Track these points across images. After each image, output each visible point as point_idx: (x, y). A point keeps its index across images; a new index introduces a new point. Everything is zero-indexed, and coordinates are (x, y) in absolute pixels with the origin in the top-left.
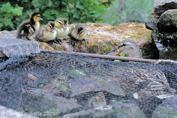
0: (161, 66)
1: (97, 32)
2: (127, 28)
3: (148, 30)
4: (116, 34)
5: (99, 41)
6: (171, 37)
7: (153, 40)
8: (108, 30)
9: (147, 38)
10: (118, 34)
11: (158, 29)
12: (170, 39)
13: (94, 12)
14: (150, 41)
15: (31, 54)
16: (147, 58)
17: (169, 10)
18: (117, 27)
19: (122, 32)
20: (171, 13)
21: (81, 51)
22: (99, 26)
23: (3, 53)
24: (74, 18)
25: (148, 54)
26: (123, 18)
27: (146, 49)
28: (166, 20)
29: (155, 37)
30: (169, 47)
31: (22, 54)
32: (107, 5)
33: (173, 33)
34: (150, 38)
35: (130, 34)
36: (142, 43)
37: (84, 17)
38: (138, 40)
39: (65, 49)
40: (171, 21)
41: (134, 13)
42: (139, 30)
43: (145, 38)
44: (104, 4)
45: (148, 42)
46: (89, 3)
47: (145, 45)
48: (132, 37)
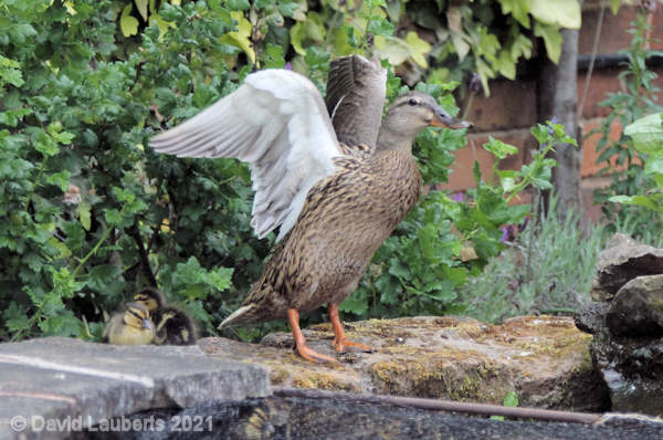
0: (610, 430)
1: (443, 340)
2: (527, 327)
3: (583, 335)
4: (493, 346)
5: (445, 365)
6: (645, 352)
7: (595, 361)
8: (472, 336)
9: (580, 356)
10: (499, 347)
11: (610, 331)
12: (642, 359)
13: (439, 287)
14: (589, 365)
15: (248, 398)
16: (581, 411)
17: (638, 278)
18: (499, 327)
19: (511, 341)
20: (645, 286)
21: (394, 393)
22: (449, 324)
23: (167, 397)
24: (384, 304)
25: (584, 402)
26: (522, 304)
27: (576, 388)
28: (630, 304)
29: (601, 354)
30: (639, 382)
31: (220, 397)
32: (475, 268)
33: (649, 341)
34: (588, 355)
35: (533, 345)
36: (566, 370)
37: (411, 302)
38: (555, 363)
39: (348, 388)
40: (644, 308)
41: (555, 291)
42: (560, 334)
43: (575, 355)
44: (467, 264)
45: (583, 368)
46: (426, 262)
47: (574, 377)
48: (538, 354)
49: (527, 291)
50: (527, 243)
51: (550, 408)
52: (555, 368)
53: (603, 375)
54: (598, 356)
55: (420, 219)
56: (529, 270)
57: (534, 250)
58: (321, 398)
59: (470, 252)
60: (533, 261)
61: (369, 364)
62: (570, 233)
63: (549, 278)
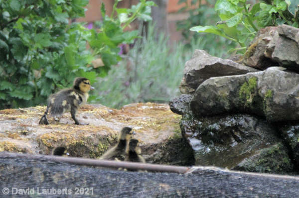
0: (196, 177)
1: (84, 119)
2: (138, 111)
3: (175, 116)
4: (116, 123)
5: (86, 136)
6: (216, 126)
7: (183, 132)
8: (103, 116)
9: (173, 129)
11: (193, 113)
12: (214, 131)
14: (180, 135)
16: (174, 165)
17: (212, 78)
18: (120, 111)
19: (127, 120)
20: (215, 84)
22: (87, 109)
24: (43, 96)
25: (176, 159)
26: (132, 95)
27: (171, 150)
28: (207, 95)
29: (187, 128)
30: (212, 146)
32: (103, 72)
33: (219, 119)
34: (179, 129)
35: (142, 122)
36: (165, 138)
38: (157, 134)
39: (24, 151)
40: (216, 98)
41: (153, 87)
42: (160, 114)
43: (170, 128)
44: (97, 70)
45: (176, 137)
46: (70, 68)
47: (170, 142)
48: (146, 128)
49: (135, 87)
50: (135, 56)
51: (154, 163)
52: (157, 137)
53: (189, 141)
54: (186, 129)
55: (67, 41)
56: (136, 73)
57: (139, 61)
58: (8, 158)
59: (99, 62)
60: (139, 68)
61: (37, 135)
62: (162, 50)
63: (149, 79)
